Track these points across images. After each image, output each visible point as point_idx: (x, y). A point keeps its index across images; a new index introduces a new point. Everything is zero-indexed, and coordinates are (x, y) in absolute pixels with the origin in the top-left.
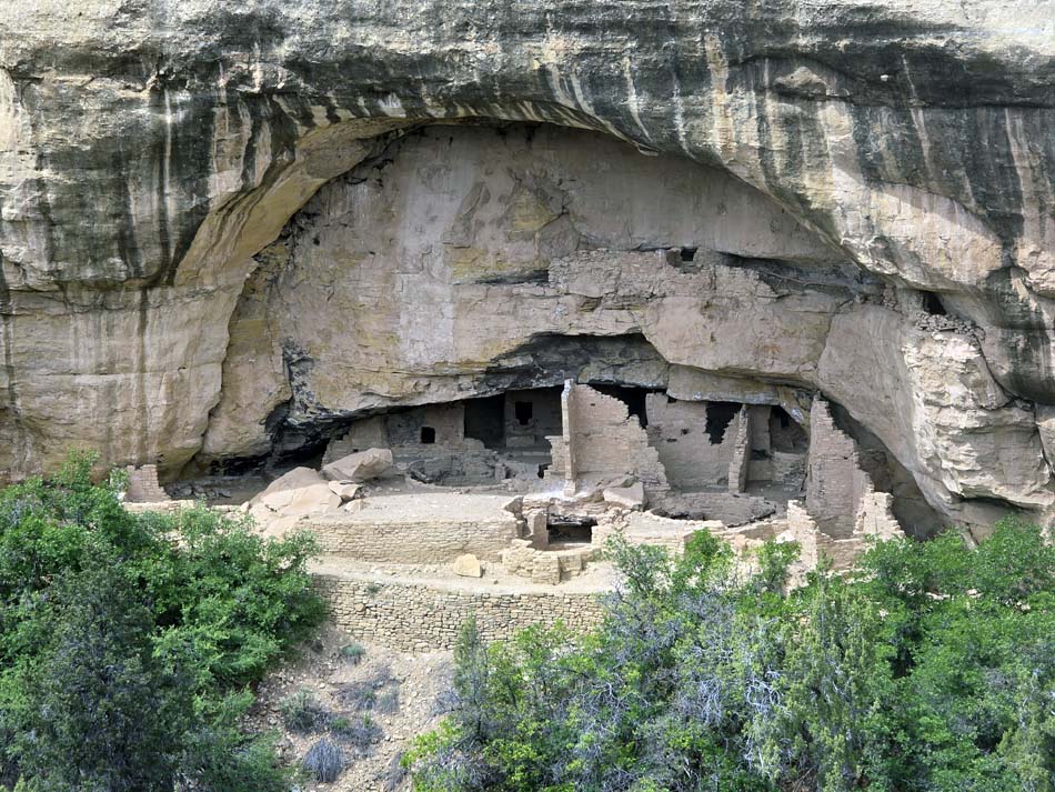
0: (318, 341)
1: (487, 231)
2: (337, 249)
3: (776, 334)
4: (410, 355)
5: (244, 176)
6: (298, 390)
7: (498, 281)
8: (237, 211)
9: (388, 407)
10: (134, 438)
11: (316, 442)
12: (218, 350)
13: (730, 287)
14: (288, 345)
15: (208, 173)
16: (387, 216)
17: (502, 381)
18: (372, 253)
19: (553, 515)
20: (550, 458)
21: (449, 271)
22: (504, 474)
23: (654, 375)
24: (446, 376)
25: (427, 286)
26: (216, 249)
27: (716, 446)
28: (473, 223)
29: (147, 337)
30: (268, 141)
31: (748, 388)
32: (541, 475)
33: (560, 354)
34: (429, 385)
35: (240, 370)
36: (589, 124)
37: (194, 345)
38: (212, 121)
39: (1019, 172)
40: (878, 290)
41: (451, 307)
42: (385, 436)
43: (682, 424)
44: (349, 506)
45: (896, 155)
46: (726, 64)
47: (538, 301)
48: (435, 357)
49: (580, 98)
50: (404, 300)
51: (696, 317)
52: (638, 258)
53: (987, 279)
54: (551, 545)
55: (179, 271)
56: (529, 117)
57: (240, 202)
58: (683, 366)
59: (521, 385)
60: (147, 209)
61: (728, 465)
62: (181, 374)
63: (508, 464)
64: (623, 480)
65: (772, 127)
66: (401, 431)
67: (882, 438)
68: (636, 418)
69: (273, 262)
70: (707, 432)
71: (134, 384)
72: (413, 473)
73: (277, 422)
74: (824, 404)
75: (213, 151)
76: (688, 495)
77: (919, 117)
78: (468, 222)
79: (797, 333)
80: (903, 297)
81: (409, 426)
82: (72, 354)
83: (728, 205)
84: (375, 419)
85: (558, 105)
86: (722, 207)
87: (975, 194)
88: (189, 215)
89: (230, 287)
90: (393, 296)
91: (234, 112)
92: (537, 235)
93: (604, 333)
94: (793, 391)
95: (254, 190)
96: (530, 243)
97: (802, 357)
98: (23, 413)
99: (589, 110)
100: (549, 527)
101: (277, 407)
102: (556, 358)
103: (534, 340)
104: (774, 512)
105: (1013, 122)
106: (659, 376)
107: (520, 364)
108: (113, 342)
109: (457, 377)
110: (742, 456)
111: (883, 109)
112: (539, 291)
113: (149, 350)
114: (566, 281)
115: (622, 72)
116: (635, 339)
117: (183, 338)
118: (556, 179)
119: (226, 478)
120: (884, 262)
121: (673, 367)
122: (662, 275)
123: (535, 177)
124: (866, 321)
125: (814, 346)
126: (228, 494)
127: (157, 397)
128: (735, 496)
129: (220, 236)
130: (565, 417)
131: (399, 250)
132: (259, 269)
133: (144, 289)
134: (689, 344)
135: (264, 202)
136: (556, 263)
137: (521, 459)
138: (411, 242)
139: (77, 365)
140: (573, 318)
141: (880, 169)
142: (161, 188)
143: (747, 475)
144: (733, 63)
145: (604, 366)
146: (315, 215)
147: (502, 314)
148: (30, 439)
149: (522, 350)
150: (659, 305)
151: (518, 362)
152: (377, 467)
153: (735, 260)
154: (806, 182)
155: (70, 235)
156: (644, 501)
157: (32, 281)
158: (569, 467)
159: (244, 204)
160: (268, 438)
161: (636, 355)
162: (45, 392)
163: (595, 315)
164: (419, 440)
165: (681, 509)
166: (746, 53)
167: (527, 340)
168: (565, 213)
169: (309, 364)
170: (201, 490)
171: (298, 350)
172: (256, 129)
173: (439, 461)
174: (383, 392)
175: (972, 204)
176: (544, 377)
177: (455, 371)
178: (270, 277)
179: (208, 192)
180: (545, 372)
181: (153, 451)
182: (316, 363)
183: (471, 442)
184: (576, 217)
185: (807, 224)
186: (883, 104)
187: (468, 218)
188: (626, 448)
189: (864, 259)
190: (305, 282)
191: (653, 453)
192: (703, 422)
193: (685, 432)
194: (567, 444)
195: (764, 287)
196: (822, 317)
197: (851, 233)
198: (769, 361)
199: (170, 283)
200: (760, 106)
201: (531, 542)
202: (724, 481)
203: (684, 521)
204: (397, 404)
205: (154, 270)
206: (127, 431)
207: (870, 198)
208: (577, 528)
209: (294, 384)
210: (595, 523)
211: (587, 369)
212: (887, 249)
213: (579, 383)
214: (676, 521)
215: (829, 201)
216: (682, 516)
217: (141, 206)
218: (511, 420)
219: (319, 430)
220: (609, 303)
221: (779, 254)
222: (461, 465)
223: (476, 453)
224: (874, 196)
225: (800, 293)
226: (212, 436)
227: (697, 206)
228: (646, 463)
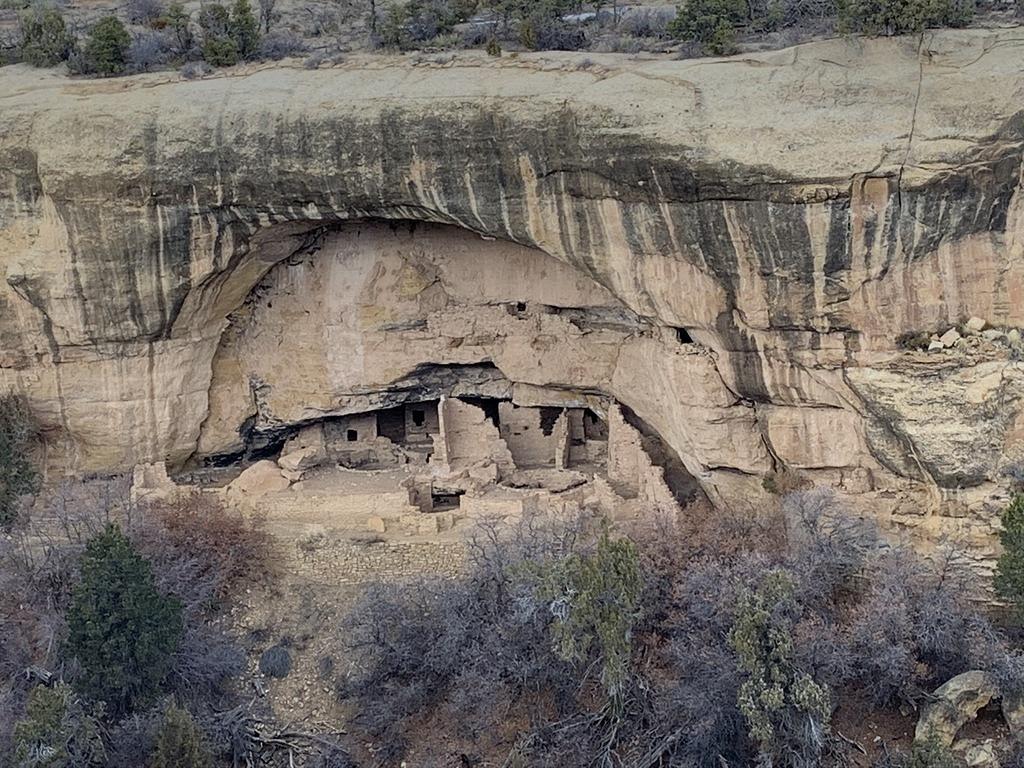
0: (273, 374)
1: (383, 296)
2: (284, 310)
3: (583, 360)
4: (335, 381)
5: (215, 262)
6: (261, 407)
7: (393, 329)
8: (213, 285)
9: (323, 417)
10: (149, 443)
11: (276, 443)
12: (205, 382)
13: (550, 328)
14: (253, 377)
15: (190, 261)
16: (317, 286)
17: (399, 396)
18: (308, 312)
19: (436, 488)
20: (433, 448)
21: (359, 323)
22: (405, 460)
23: (503, 390)
24: (360, 394)
25: (345, 333)
26: (199, 312)
27: (547, 437)
28: (375, 289)
29: (154, 374)
30: (230, 237)
31: (567, 396)
32: (428, 461)
33: (438, 377)
34: (350, 401)
35: (219, 395)
36: (446, 220)
37: (188, 378)
38: (191, 227)
39: (735, 245)
40: (648, 328)
41: (362, 347)
42: (323, 437)
43: (524, 422)
44: (295, 486)
45: (652, 236)
46: (535, 176)
47: (420, 341)
48: (352, 382)
49: (438, 203)
50: (330, 343)
51: (528, 349)
52: (488, 310)
53: (717, 318)
54: (435, 509)
55: (174, 329)
56: (405, 216)
57: (213, 280)
58: (522, 383)
59: (413, 398)
60: (149, 287)
61: (555, 451)
62: (179, 398)
63: (407, 453)
64: (481, 463)
65: (568, 219)
66: (334, 433)
67: (656, 429)
68: (490, 420)
69: (240, 321)
70: (541, 427)
71: (147, 407)
72: (341, 462)
73: (248, 430)
74: (617, 406)
75: (192, 246)
76: (528, 471)
77: (665, 209)
78: (371, 289)
79: (597, 359)
80: (664, 332)
81: (338, 429)
82: (104, 388)
83: (547, 272)
84: (316, 426)
85: (423, 207)
86: (544, 274)
87: (706, 261)
88: (177, 290)
89: (211, 338)
90: (322, 342)
91: (205, 219)
92: (419, 296)
93: (466, 362)
94: (597, 398)
95: (222, 272)
96: (414, 302)
97: (600, 374)
98: (72, 429)
99: (445, 211)
100: (433, 496)
101: (247, 419)
102: (435, 380)
103: (418, 369)
104: (586, 482)
105: (729, 210)
106: (506, 390)
107: (410, 385)
108: (131, 379)
109: (368, 394)
110: (565, 443)
111: (641, 204)
112: (422, 334)
113: (156, 384)
114: (439, 327)
115: (465, 184)
117: (180, 374)
118: (431, 258)
119: (216, 469)
120: (647, 307)
121: (515, 384)
122: (504, 321)
123: (417, 257)
124: (641, 350)
125: (609, 366)
126: (215, 480)
127: (164, 415)
128: (560, 471)
129: (201, 304)
130: (441, 421)
131: (326, 310)
132: (231, 325)
133: (151, 343)
134: (524, 368)
135: (231, 279)
136: (432, 315)
137: (416, 450)
138: (333, 304)
139: (107, 395)
140: (444, 353)
141: (642, 245)
142: (159, 272)
143: (569, 457)
144: (540, 176)
145: (468, 385)
146: (268, 287)
147: (397, 351)
148: (78, 447)
149: (411, 375)
150: (503, 342)
151: (409, 383)
152: (315, 459)
153: (555, 310)
154: (593, 256)
155: (97, 306)
156: (497, 477)
157: (73, 339)
158: (445, 455)
159: (217, 281)
160: (242, 441)
161: (490, 376)
162: (87, 414)
163: (459, 350)
164: (346, 438)
165: (523, 481)
166: (547, 169)
167: (414, 368)
168: (438, 280)
169: (268, 389)
170: (197, 478)
171: (260, 380)
172: (221, 229)
173: (360, 452)
174: (318, 406)
175: (706, 267)
176: (428, 393)
177: (367, 391)
178: (239, 331)
179: (190, 274)
180: (428, 390)
181: (163, 452)
182: (273, 389)
183: (382, 439)
184: (445, 283)
185: (598, 284)
186: (641, 201)
187: (371, 286)
188: (485, 440)
189: (634, 307)
190: (263, 334)
191: (503, 443)
192: (538, 420)
193: (526, 428)
194: (443, 438)
195: (574, 328)
196: (613, 347)
197: (624, 289)
198: (579, 378)
199: (168, 337)
200: (560, 202)
201: (418, 507)
202: (553, 461)
203: (523, 489)
204: (329, 414)
205: (157, 328)
206: (143, 439)
207: (636, 266)
208: (452, 495)
209: (258, 403)
210: (463, 492)
211: (457, 387)
212: (649, 299)
213: (451, 397)
214: (518, 490)
215: (608, 268)
216: (524, 486)
217: (145, 285)
218: (410, 423)
219: (277, 434)
220: (469, 341)
221: (582, 305)
222: (376, 455)
223: (386, 446)
224: (639, 263)
225: (598, 331)
226: (203, 440)
227: (527, 272)
228: (498, 450)
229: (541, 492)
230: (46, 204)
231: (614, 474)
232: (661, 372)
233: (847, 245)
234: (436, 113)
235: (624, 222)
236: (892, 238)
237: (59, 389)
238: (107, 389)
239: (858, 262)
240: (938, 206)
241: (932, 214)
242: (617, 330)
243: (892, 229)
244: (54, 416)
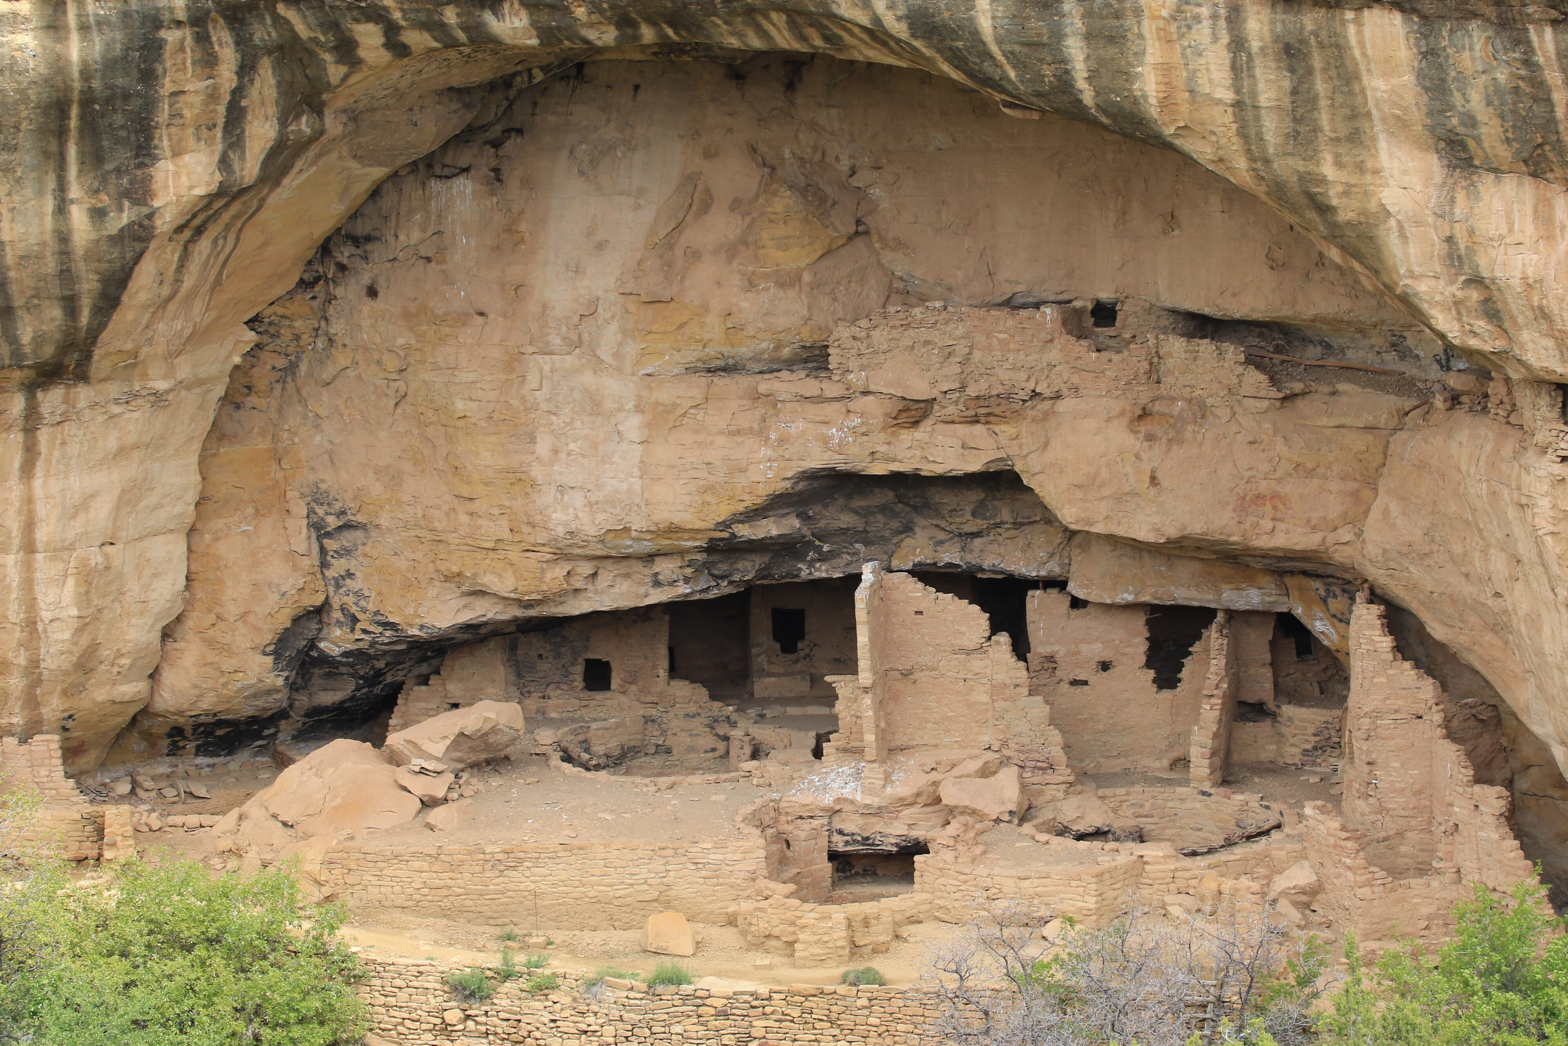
0: (377, 489)
2: (413, 308)
3: (1280, 473)
4: (557, 516)
5: (224, 163)
6: (338, 586)
7: (729, 369)
8: (213, 230)
9: (515, 620)
10: (15, 682)
11: (377, 690)
12: (179, 508)
13: (1188, 379)
14: (317, 497)
15: (155, 159)
16: (510, 239)
17: (740, 566)
18: (481, 314)
19: (841, 832)
20: (835, 719)
21: (632, 349)
22: (748, 750)
23: (1042, 554)
24: (627, 557)
25: (588, 378)
26: (172, 307)
27: (1166, 694)
28: (679, 252)
29: (38, 482)
30: (272, 92)
31: (1228, 580)
32: (818, 753)
33: (856, 512)
34: (595, 575)
35: (222, 548)
36: (900, 56)
37: (133, 496)
38: (159, 58)
40: (1479, 383)
41: (636, 420)
42: (512, 678)
43: (1097, 651)
44: (436, 815)
45: (1502, 117)
47: (806, 406)
48: (605, 520)
49: (881, 7)
50: (544, 406)
51: (1121, 438)
52: (1006, 321)
54: (837, 893)
55: (97, 353)
57: (217, 213)
58: (1098, 536)
59: (779, 572)
60: (35, 229)
61: (1189, 732)
62: (106, 556)
63: (755, 730)
64: (978, 764)
65: (1258, 61)
66: (544, 666)
67: (1489, 678)
68: (1004, 638)
69: (286, 334)
70: (1148, 665)
71: (14, 576)
72: (565, 750)
73: (299, 650)
74: (1376, 610)
75: (163, 115)
76: (1108, 792)
77: (1546, 42)
78: (668, 253)
79: (1322, 470)
80: (1524, 397)
81: (558, 656)
83: (1183, 214)
84: (492, 644)
85: (838, 19)
86: (1171, 220)
88: (113, 241)
89: (199, 382)
90: (523, 398)
91: (202, 39)
92: (807, 277)
93: (939, 470)
94: (1316, 584)
95: (244, 191)
96: (792, 293)
97: (1331, 516)
99: (898, 29)
100: (833, 856)
101: (296, 620)
102: (847, 520)
103: (800, 486)
104: (1278, 826)
106: (1052, 555)
107: (775, 532)
109: (650, 558)
110: (1216, 713)
111: (1473, 25)
112: (811, 387)
113: (41, 510)
114: (863, 368)
116: (1001, 482)
117: (110, 484)
118: (844, 165)
119: (200, 760)
120: (1481, 324)
121: (1077, 540)
122: (1054, 355)
123: (802, 161)
124: (1454, 445)
125: (1355, 494)
126: (202, 792)
127: (59, 601)
128: (1204, 793)
129: (178, 281)
130: (863, 637)
131: (533, 308)
132: (258, 346)
133: (31, 388)
134: (1106, 492)
135: (266, 215)
136: (843, 332)
137: (780, 721)
138: (556, 292)
140: (878, 442)
141: (1471, 144)
142: (61, 188)
143: (1228, 753)
145: (942, 536)
146: (368, 239)
147: (738, 432)
149: (775, 504)
150: (1047, 414)
151: (770, 528)
152: (492, 739)
153: (1199, 325)
154: (1328, 170)
156: (1020, 804)
158: (870, 738)
159: (226, 217)
160: (280, 682)
161: (1006, 514)
163: (921, 433)
164: (579, 683)
165: (1095, 819)
167: (788, 484)
168: (861, 233)
169: (359, 534)
170: (149, 784)
171: (338, 506)
172: (246, 69)
173: (618, 725)
174: (502, 589)
176: (824, 558)
177: (647, 546)
178: (281, 363)
179: (153, 195)
180: (826, 548)
181: (53, 707)
182: (374, 533)
183: (682, 689)
184: (882, 239)
185: (1334, 254)
186: (1475, 15)
187: (669, 243)
188: (985, 698)
189: (1443, 321)
190: (351, 373)
191: (1038, 708)
192: (1139, 647)
193: (1105, 666)
194: (866, 690)
195: (1255, 378)
196: (1369, 437)
197: (1417, 269)
198: (1267, 524)
199: (82, 375)
200: (1235, 14)
201: (792, 887)
202: (1182, 763)
203: (1097, 844)
204: (532, 613)
205: (49, 351)
207: (1453, 201)
208: (887, 857)
209: (330, 573)
210: (921, 848)
211: (908, 542)
212: (1487, 300)
213: (890, 570)
214: (1083, 844)
215: (1373, 206)
216: (1098, 834)
218: (764, 644)
219: (380, 664)
220: (951, 409)
221: (1284, 312)
222: (664, 733)
223: (692, 709)
224: (1460, 197)
225: (1327, 389)
226: (169, 677)
227: (1123, 215)
228: (1024, 727)
229: (1149, 850)
231: (1361, 805)
232: (1512, 513)
235: (1420, 75)
242: (1381, 387)
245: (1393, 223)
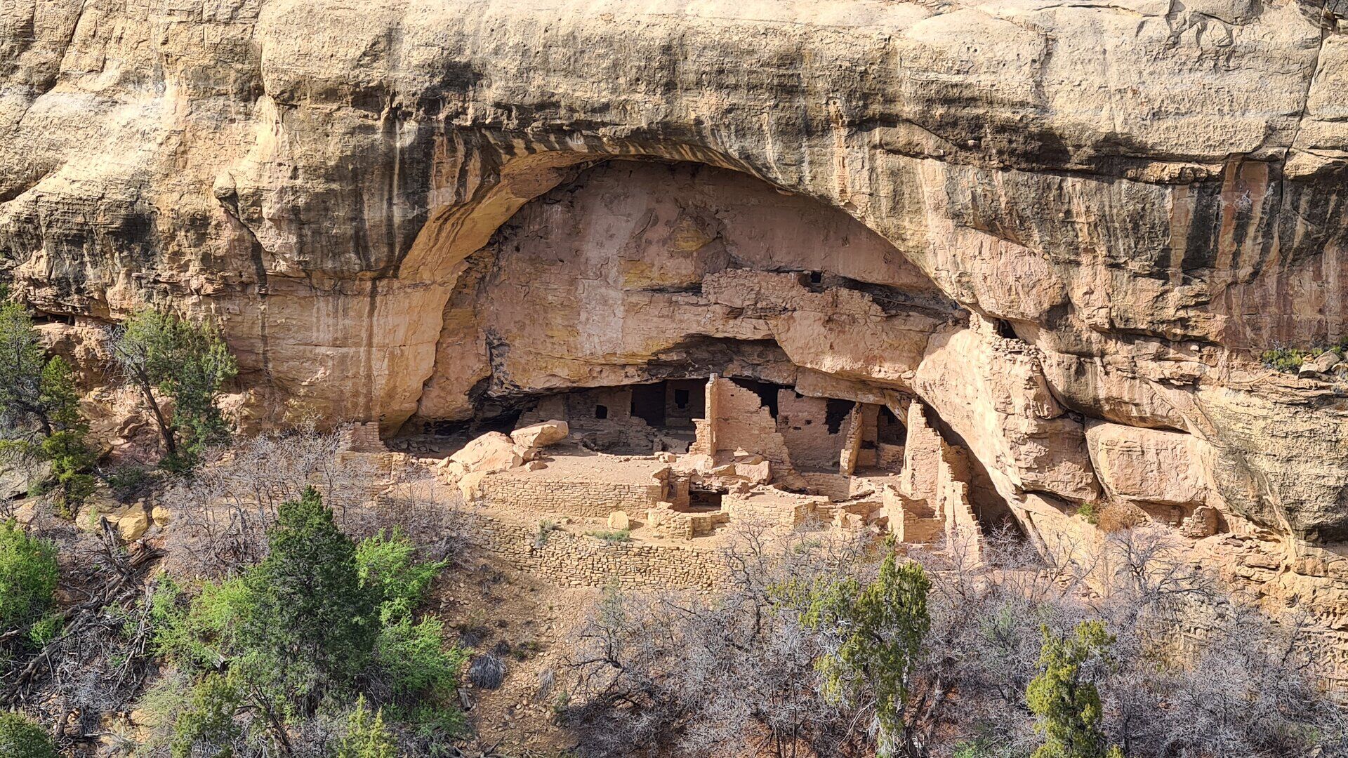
0: (514, 330)
1: (653, 249)
2: (533, 256)
3: (883, 347)
4: (587, 346)
5: (458, 193)
6: (497, 369)
7: (661, 290)
8: (452, 220)
9: (568, 387)
10: (361, 400)
11: (511, 412)
12: (433, 333)
14: (490, 332)
15: (429, 189)
16: (575, 232)
17: (661, 371)
18: (562, 261)
19: (694, 483)
20: (695, 436)
21: (621, 280)
22: (660, 447)
23: (785, 375)
24: (615, 365)
25: (603, 290)
26: (433, 251)
27: (833, 435)
28: (644, 241)
29: (375, 319)
30: (478, 165)
31: (860, 389)
32: (687, 450)
33: (710, 353)
34: (601, 371)
35: (449, 350)
36: (735, 166)
37: (413, 328)
38: (432, 147)
41: (622, 308)
42: (564, 411)
43: (806, 415)
44: (528, 465)
46: (846, 123)
47: (691, 307)
48: (607, 348)
49: (727, 145)
50: (584, 301)
51: (819, 329)
52: (775, 278)
53: (1048, 312)
54: (694, 508)
55: (402, 267)
56: (687, 158)
57: (454, 213)
58: (807, 369)
59: (677, 376)
60: (378, 215)
61: (840, 453)
62: (402, 350)
63: (664, 439)
65: (881, 177)
66: (580, 407)
67: (963, 438)
68: (767, 408)
69: (482, 265)
70: (826, 423)
71: (363, 356)
72: (585, 442)
73: (479, 393)
74: (919, 406)
75: (433, 172)
76: (807, 474)
77: (998, 177)
78: (639, 241)
79: (901, 347)
81: (585, 404)
82: (315, 329)
83: (851, 238)
84: (559, 396)
85: (710, 150)
86: (846, 241)
87: (1042, 242)
88: (410, 222)
89: (444, 282)
90: (576, 298)
91: (451, 141)
92: (695, 254)
93: (744, 337)
94: (897, 394)
95: (466, 204)
96: (688, 261)
97: (903, 366)
98: (274, 374)
99: (735, 155)
100: (691, 493)
101: (478, 382)
102: (705, 355)
103: (687, 340)
104: (874, 491)
105: (1073, 185)
106: (789, 375)
107: (676, 358)
108: (347, 322)
109: (624, 366)
110: (855, 445)
111: (970, 167)
112: (694, 299)
113: (375, 330)
114: (715, 293)
115: (761, 125)
116: (769, 344)
117: (404, 322)
118: (714, 209)
119: (438, 436)
120: (965, 292)
121: (799, 370)
122: (794, 293)
123: (696, 207)
124: (954, 339)
125: (914, 358)
126: (437, 449)
127: (381, 368)
128: (845, 477)
129: (437, 240)
130: (708, 403)
131: (583, 260)
132: (470, 268)
133: (374, 280)
135: (475, 215)
136: (708, 278)
137: (675, 436)
138: (592, 253)
139: (317, 338)
140: (719, 324)
141: (966, 217)
142: (390, 198)
143: (857, 461)
144: (851, 123)
145: (744, 364)
146: (517, 227)
147: (662, 316)
149: (676, 347)
150: (790, 317)
151: (674, 357)
152: (555, 436)
153: (853, 284)
154: (906, 223)
155: (317, 232)
156: (768, 477)
158: (709, 445)
159: (457, 215)
160: (471, 407)
161: (771, 357)
162: (292, 358)
163: (738, 322)
164: (594, 416)
165: (799, 484)
166: (861, 116)
167: (682, 339)
168: (719, 237)
169: (507, 348)
170: (415, 445)
171: (498, 336)
172: (468, 155)
173: (608, 433)
174: (562, 375)
175: (1040, 250)
176: (696, 370)
177: (623, 361)
178: (479, 276)
179: (428, 204)
180: (696, 366)
181: (376, 411)
182: (512, 348)
183: (635, 420)
184: (727, 241)
186: (970, 164)
187: (639, 236)
188: (758, 432)
189: (950, 289)
190: (507, 282)
191: (779, 437)
192: (823, 415)
193: (809, 422)
194: (708, 425)
195: (876, 307)
196: (921, 335)
197: (940, 267)
198: (877, 369)
199: (395, 276)
200: (872, 158)
201: (672, 504)
202: (837, 464)
203: (798, 495)
204: (575, 385)
205: (382, 265)
206: (356, 394)
207: (957, 240)
208: (712, 494)
209: (494, 364)
210: (726, 492)
211: (730, 366)
212: (969, 282)
213: (722, 377)
215: (923, 240)
216: (801, 490)
217: (373, 213)
218: (671, 403)
219: (513, 402)
220: (750, 313)
221: (890, 281)
222: (627, 438)
223: (639, 429)
224: (960, 238)
225: (905, 314)
226: (424, 402)
227: (826, 238)
228: (773, 445)
230: (266, 105)
231: (909, 486)
232: (976, 369)
233: (1212, 239)
234: (735, 38)
235: (946, 187)
236: (1268, 234)
237: (263, 327)
238: (318, 331)
239: (1224, 260)
240: (1327, 202)
241: (1318, 211)
242: (928, 315)
243: (1269, 225)
244: (254, 357)
245: (931, 247)
